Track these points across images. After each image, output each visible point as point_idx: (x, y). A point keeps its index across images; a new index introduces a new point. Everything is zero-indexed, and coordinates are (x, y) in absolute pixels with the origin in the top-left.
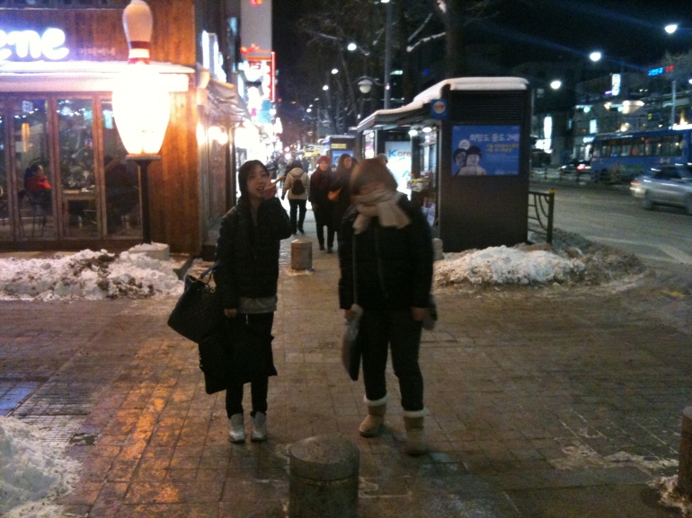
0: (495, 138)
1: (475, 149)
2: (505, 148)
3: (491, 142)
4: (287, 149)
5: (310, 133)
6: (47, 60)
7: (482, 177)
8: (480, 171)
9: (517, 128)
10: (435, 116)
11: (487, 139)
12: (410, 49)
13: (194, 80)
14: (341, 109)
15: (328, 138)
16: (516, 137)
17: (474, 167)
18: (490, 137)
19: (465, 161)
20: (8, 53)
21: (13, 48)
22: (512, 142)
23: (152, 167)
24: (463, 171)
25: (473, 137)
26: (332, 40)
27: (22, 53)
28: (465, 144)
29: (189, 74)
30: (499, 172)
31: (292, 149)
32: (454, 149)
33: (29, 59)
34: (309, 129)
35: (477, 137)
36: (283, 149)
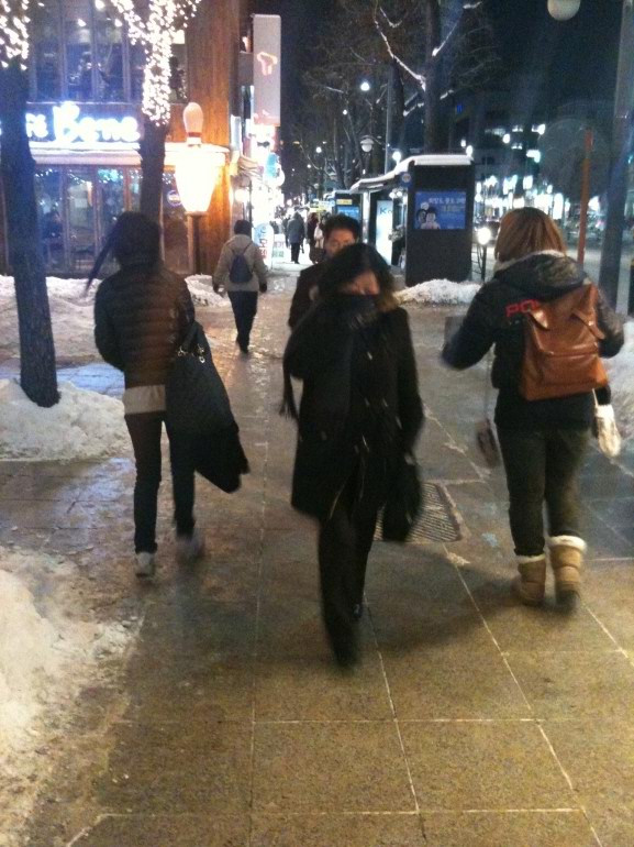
0: (447, 200)
1: (432, 210)
2: (455, 209)
3: (445, 204)
4: (290, 202)
5: (316, 185)
6: (123, 141)
7: (438, 230)
8: (436, 226)
9: (464, 193)
10: (404, 185)
11: (441, 202)
12: (405, 113)
13: (229, 156)
14: (350, 160)
15: (333, 194)
16: (463, 200)
17: (432, 223)
18: (444, 199)
19: (425, 219)
20: (98, 136)
21: (100, 133)
22: (460, 204)
23: (201, 221)
24: (423, 226)
25: (431, 200)
26: (338, 93)
27: (106, 137)
28: (425, 206)
29: (225, 153)
30: (450, 227)
31: (295, 203)
32: (417, 209)
33: (111, 141)
34: (315, 181)
35: (434, 200)
36: (285, 201)
